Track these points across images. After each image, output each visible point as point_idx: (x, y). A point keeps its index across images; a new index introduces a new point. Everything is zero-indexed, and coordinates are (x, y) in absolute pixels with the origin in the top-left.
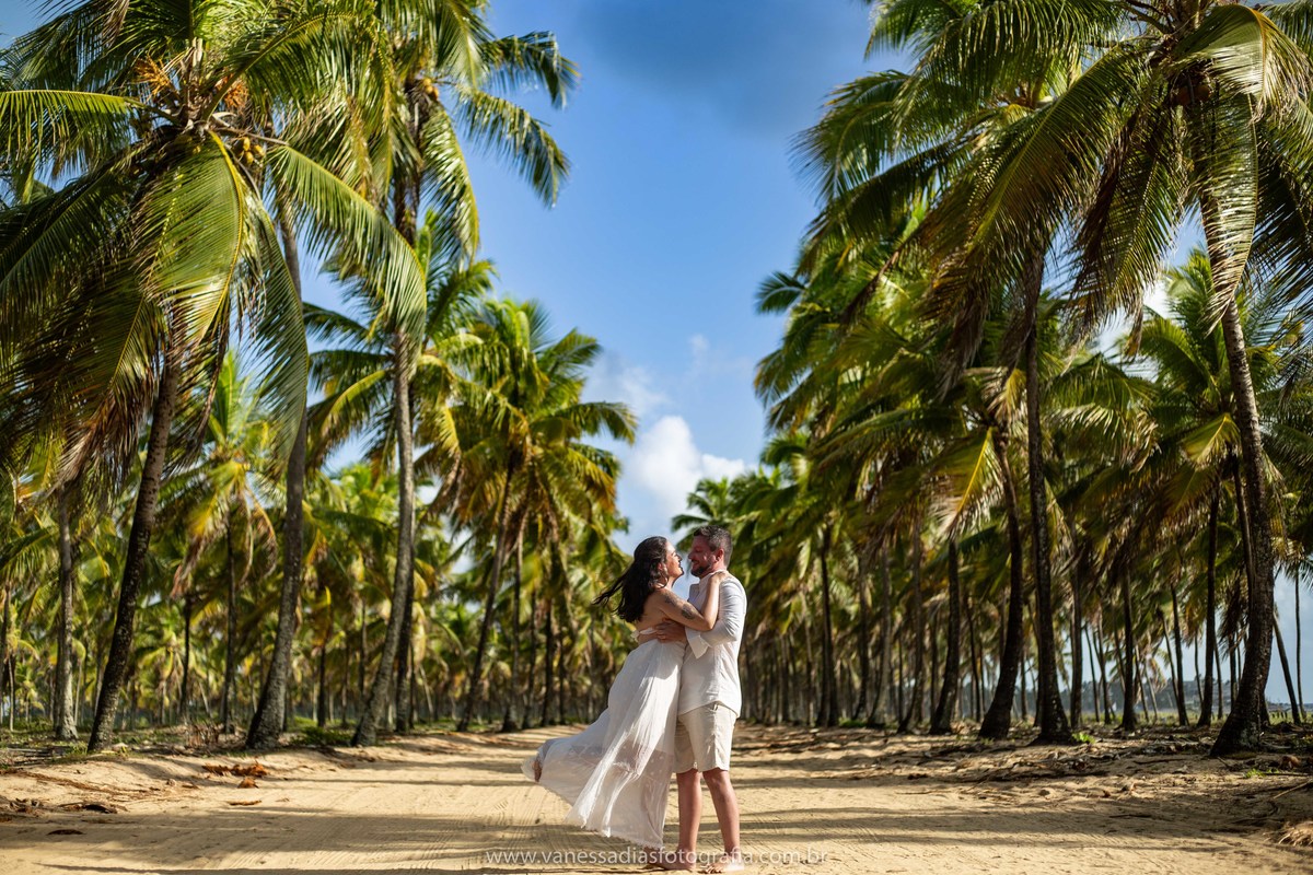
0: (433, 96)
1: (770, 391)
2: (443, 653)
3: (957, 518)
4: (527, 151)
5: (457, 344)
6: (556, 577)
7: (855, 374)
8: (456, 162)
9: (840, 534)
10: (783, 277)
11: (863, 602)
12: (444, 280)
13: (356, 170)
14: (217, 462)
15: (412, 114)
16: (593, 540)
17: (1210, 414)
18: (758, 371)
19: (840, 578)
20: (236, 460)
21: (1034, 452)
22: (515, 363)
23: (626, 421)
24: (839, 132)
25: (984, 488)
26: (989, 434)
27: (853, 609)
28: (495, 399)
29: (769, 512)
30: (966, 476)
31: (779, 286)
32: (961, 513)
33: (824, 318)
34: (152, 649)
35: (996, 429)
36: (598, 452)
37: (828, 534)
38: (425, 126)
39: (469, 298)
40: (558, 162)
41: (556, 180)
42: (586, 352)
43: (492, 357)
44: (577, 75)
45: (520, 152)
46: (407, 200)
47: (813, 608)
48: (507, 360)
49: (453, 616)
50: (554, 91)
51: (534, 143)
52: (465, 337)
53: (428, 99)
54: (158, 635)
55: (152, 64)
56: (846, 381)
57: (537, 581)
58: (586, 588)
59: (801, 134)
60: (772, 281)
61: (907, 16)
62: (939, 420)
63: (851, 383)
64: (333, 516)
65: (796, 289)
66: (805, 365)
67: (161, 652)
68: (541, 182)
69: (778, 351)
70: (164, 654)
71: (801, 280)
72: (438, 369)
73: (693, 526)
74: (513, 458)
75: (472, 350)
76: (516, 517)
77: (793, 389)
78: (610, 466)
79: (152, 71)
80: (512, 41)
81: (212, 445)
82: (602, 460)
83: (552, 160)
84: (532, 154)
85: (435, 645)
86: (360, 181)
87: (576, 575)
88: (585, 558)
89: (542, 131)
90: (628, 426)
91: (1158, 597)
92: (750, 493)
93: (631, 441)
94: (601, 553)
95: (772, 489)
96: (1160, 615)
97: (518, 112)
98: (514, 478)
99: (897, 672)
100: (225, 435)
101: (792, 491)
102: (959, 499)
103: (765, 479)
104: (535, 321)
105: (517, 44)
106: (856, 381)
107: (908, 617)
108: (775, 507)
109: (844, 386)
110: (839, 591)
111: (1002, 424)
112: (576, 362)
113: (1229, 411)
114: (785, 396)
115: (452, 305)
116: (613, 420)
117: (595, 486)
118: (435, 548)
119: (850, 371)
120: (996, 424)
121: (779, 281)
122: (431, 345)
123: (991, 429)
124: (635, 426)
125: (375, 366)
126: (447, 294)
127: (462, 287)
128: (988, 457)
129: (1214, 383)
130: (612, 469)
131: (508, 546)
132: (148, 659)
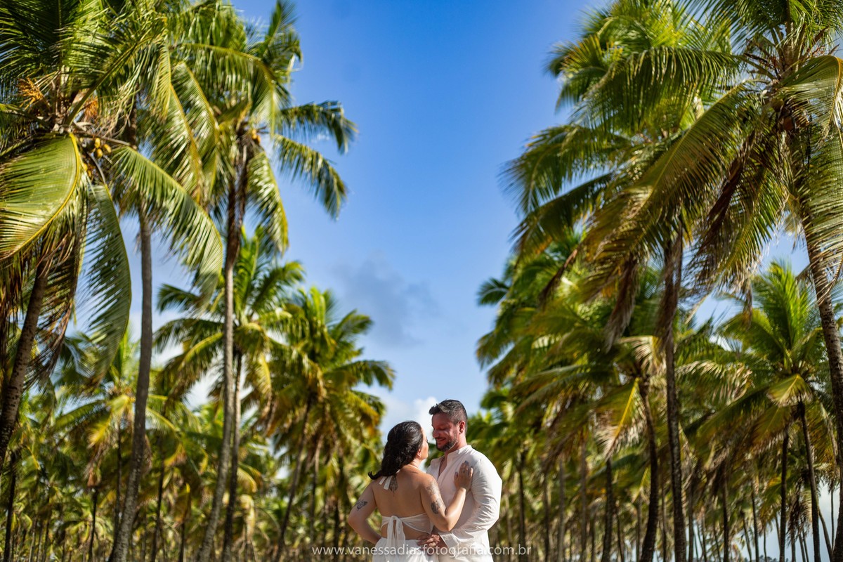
0: (256, 141)
1: (486, 359)
2: (268, 531)
3: (614, 443)
4: (320, 180)
5: (274, 317)
6: (342, 481)
7: (543, 341)
8: (271, 186)
9: (533, 456)
10: (495, 282)
12: (267, 273)
13: (193, 179)
14: (114, 396)
15: (241, 151)
16: (367, 454)
17: (785, 375)
18: (478, 347)
20: (126, 394)
21: (671, 392)
22: (313, 331)
23: (387, 372)
24: (534, 163)
25: (633, 420)
26: (636, 385)
27: (537, 507)
28: (299, 355)
29: (484, 440)
30: (620, 413)
31: (492, 288)
32: (617, 438)
34: (75, 523)
35: (641, 379)
36: (370, 398)
37: (524, 455)
38: (250, 161)
39: (285, 287)
40: (341, 189)
41: (339, 201)
42: (363, 325)
43: (297, 327)
44: (356, 131)
45: (317, 181)
46: (237, 212)
47: (513, 505)
48: (307, 328)
49: (276, 507)
50: (340, 141)
51: (325, 175)
52: (279, 312)
53: (253, 143)
54: (81, 514)
55: (30, 82)
56: (537, 346)
57: (331, 482)
59: (507, 164)
60: (488, 284)
61: (583, 83)
62: (600, 374)
63: (540, 348)
64: (192, 435)
65: (503, 290)
66: (510, 341)
67: (81, 525)
68: (329, 203)
69: (492, 333)
70: (83, 526)
71: (508, 283)
72: (258, 332)
74: (311, 395)
75: (284, 321)
76: (315, 439)
77: (502, 357)
78: (379, 407)
79: (30, 88)
80: (312, 107)
81: (111, 384)
82: (374, 402)
83: (336, 187)
84: (323, 182)
85: (262, 525)
86: (196, 188)
87: (356, 480)
88: (360, 470)
89: (330, 168)
90: (389, 378)
91: (742, 503)
92: (473, 428)
93: (390, 389)
94: (372, 465)
95: (486, 426)
96: (742, 515)
97: (315, 154)
98: (312, 410)
99: (568, 550)
100: (120, 378)
101: (500, 427)
102: (616, 427)
103: (482, 418)
104: (329, 305)
105: (315, 109)
106: (544, 347)
107: (577, 512)
108: (489, 437)
109: (536, 350)
110: (529, 494)
111: (644, 375)
112: (355, 332)
113: (799, 373)
114: (496, 362)
115: (271, 291)
116: (378, 373)
117: (366, 418)
118: (263, 461)
119: (540, 340)
120: (641, 376)
121: (493, 284)
122: (256, 317)
123: (637, 379)
124: (393, 377)
125: (216, 330)
126: (269, 282)
127: (280, 279)
128: (635, 399)
129: (789, 355)
130: (380, 409)
131: (309, 458)
132: (73, 529)
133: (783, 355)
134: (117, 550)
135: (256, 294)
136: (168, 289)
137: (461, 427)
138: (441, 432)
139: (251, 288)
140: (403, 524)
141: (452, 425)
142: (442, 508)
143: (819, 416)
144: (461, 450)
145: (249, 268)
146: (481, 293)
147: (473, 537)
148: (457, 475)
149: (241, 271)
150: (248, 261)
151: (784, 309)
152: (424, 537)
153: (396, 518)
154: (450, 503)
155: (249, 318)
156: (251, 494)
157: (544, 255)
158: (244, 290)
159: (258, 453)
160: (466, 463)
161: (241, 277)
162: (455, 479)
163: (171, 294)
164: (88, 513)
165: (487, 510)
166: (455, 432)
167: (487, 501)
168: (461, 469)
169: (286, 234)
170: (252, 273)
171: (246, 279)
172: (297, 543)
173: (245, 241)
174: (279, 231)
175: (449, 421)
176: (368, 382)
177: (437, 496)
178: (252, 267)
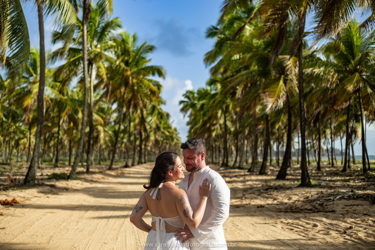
1: (209, 63)
2: (110, 141)
3: (272, 106)
5: (108, 45)
6: (143, 120)
7: (237, 57)
9: (231, 109)
10: (213, 27)
11: (236, 128)
12: (104, 25)
16: (154, 108)
18: (204, 57)
19: (229, 120)
23: (163, 71)
25: (281, 96)
26: (282, 79)
27: (232, 129)
28: (119, 64)
29: (208, 100)
30: (274, 92)
31: (212, 30)
32: (273, 104)
33: (227, 39)
36: (155, 82)
37: (227, 107)
42: (151, 49)
47: (221, 129)
49: (113, 129)
52: (111, 43)
57: (137, 121)
58: (152, 123)
60: (210, 28)
62: (265, 73)
63: (235, 60)
64: (72, 100)
65: (217, 31)
66: (220, 55)
67: (25, 139)
71: (219, 27)
73: (185, 103)
74: (126, 82)
82: (157, 84)
85: (107, 139)
87: (149, 119)
88: (152, 114)
90: (163, 73)
91: (326, 127)
92: (203, 95)
93: (164, 78)
94: (156, 112)
95: (209, 94)
96: (324, 132)
98: (127, 89)
101: (215, 95)
102: (273, 99)
103: (207, 90)
106: (237, 59)
108: (210, 99)
109: (233, 60)
110: (229, 124)
111: (286, 75)
112: (147, 52)
113: (357, 72)
114: (213, 65)
115: (106, 33)
116: (159, 71)
117: (153, 93)
118: (106, 110)
119: (235, 56)
120: (284, 74)
121: (212, 28)
122: (99, 46)
123: (283, 76)
124: (166, 74)
125: (80, 52)
126: (104, 29)
127: (110, 27)
128: (282, 85)
129: (353, 63)
130: (160, 87)
131: (127, 110)
132: (22, 141)
133: (349, 62)
134: (32, 164)
135: (98, 35)
136: (56, 33)
137: (202, 157)
138: (190, 161)
139: (96, 31)
140: (165, 221)
141: (196, 156)
142: (191, 213)
143: (367, 92)
144: (202, 170)
145: (95, 22)
146: (207, 33)
147: (212, 230)
148: (201, 188)
149: (91, 24)
150: (94, 19)
151: (351, 42)
152: (179, 231)
153: (161, 218)
154: (196, 209)
155: (96, 47)
156: (101, 125)
157: (237, 14)
158: (93, 33)
159: (103, 106)
160: (206, 180)
161: (91, 27)
162: (200, 191)
163: (58, 36)
164: (28, 134)
165: (221, 213)
166: (198, 161)
167: (221, 206)
168: (203, 184)
169: (111, 7)
170: (97, 24)
171: (94, 28)
172: (123, 145)
173: (93, 9)
174: (108, 5)
175: (195, 154)
176: (153, 74)
177: (188, 205)
178: (96, 22)
